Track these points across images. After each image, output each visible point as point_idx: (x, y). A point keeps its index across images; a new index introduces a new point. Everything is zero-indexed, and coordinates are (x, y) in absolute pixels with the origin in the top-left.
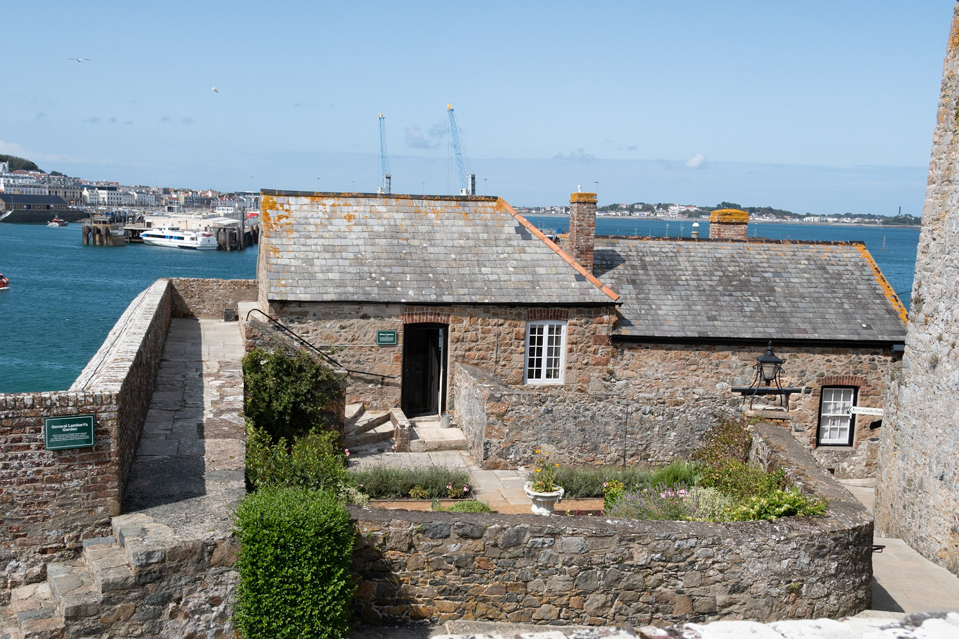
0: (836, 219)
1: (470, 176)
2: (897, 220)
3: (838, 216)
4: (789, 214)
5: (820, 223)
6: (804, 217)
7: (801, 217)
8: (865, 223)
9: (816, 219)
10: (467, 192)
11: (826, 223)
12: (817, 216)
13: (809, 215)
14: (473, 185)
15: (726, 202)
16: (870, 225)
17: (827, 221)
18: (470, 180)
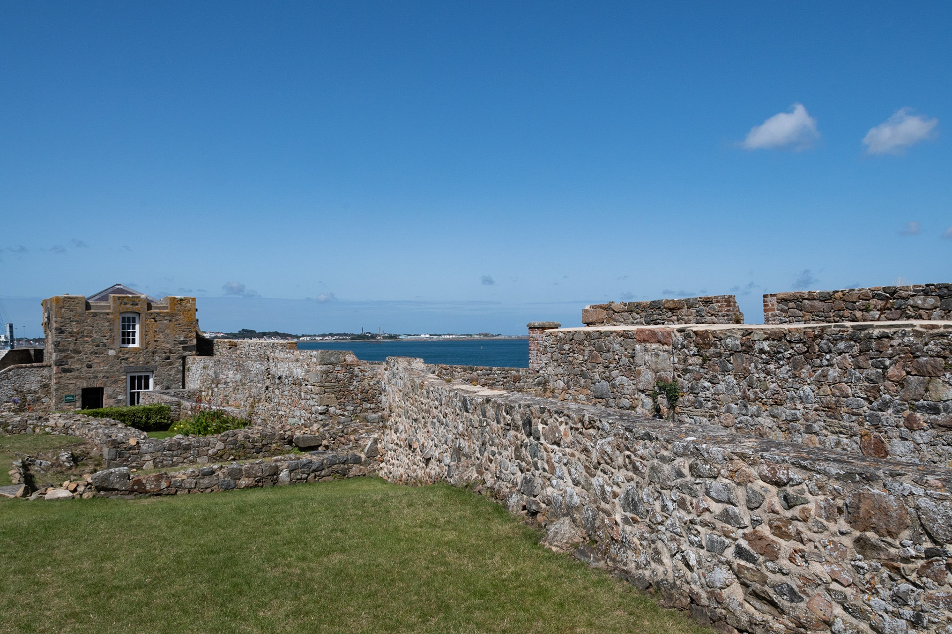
0: (321, 338)
1: (8, 325)
2: (360, 337)
3: (324, 335)
4: (290, 336)
5: (311, 341)
6: (300, 337)
7: (297, 337)
8: (340, 339)
9: (308, 338)
10: (6, 337)
11: (315, 341)
12: (309, 336)
13: (303, 336)
14: (11, 332)
15: (245, 328)
16: (343, 341)
17: (315, 339)
18: (8, 328)
